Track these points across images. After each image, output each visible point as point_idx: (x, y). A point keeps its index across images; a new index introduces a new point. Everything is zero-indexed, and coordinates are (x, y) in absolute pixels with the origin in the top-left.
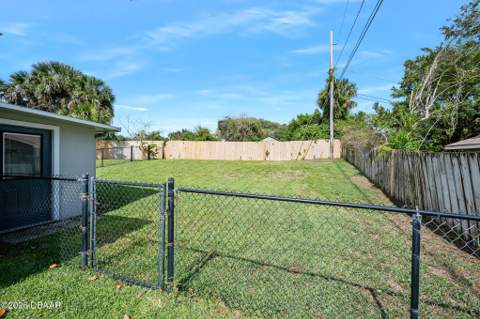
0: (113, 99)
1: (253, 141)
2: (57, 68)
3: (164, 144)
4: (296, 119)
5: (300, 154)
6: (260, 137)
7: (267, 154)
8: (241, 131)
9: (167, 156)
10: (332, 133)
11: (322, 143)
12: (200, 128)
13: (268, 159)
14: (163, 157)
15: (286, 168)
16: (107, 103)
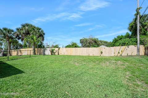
0: (44, 34)
1: (95, 47)
2: (27, 25)
3: (59, 49)
4: (116, 37)
5: (119, 53)
6: (98, 46)
7: (102, 53)
8: (89, 43)
9: (60, 54)
10: (139, 42)
11: (132, 47)
12: (73, 43)
13: (102, 55)
14: (58, 54)
15: (111, 60)
16: (41, 36)
